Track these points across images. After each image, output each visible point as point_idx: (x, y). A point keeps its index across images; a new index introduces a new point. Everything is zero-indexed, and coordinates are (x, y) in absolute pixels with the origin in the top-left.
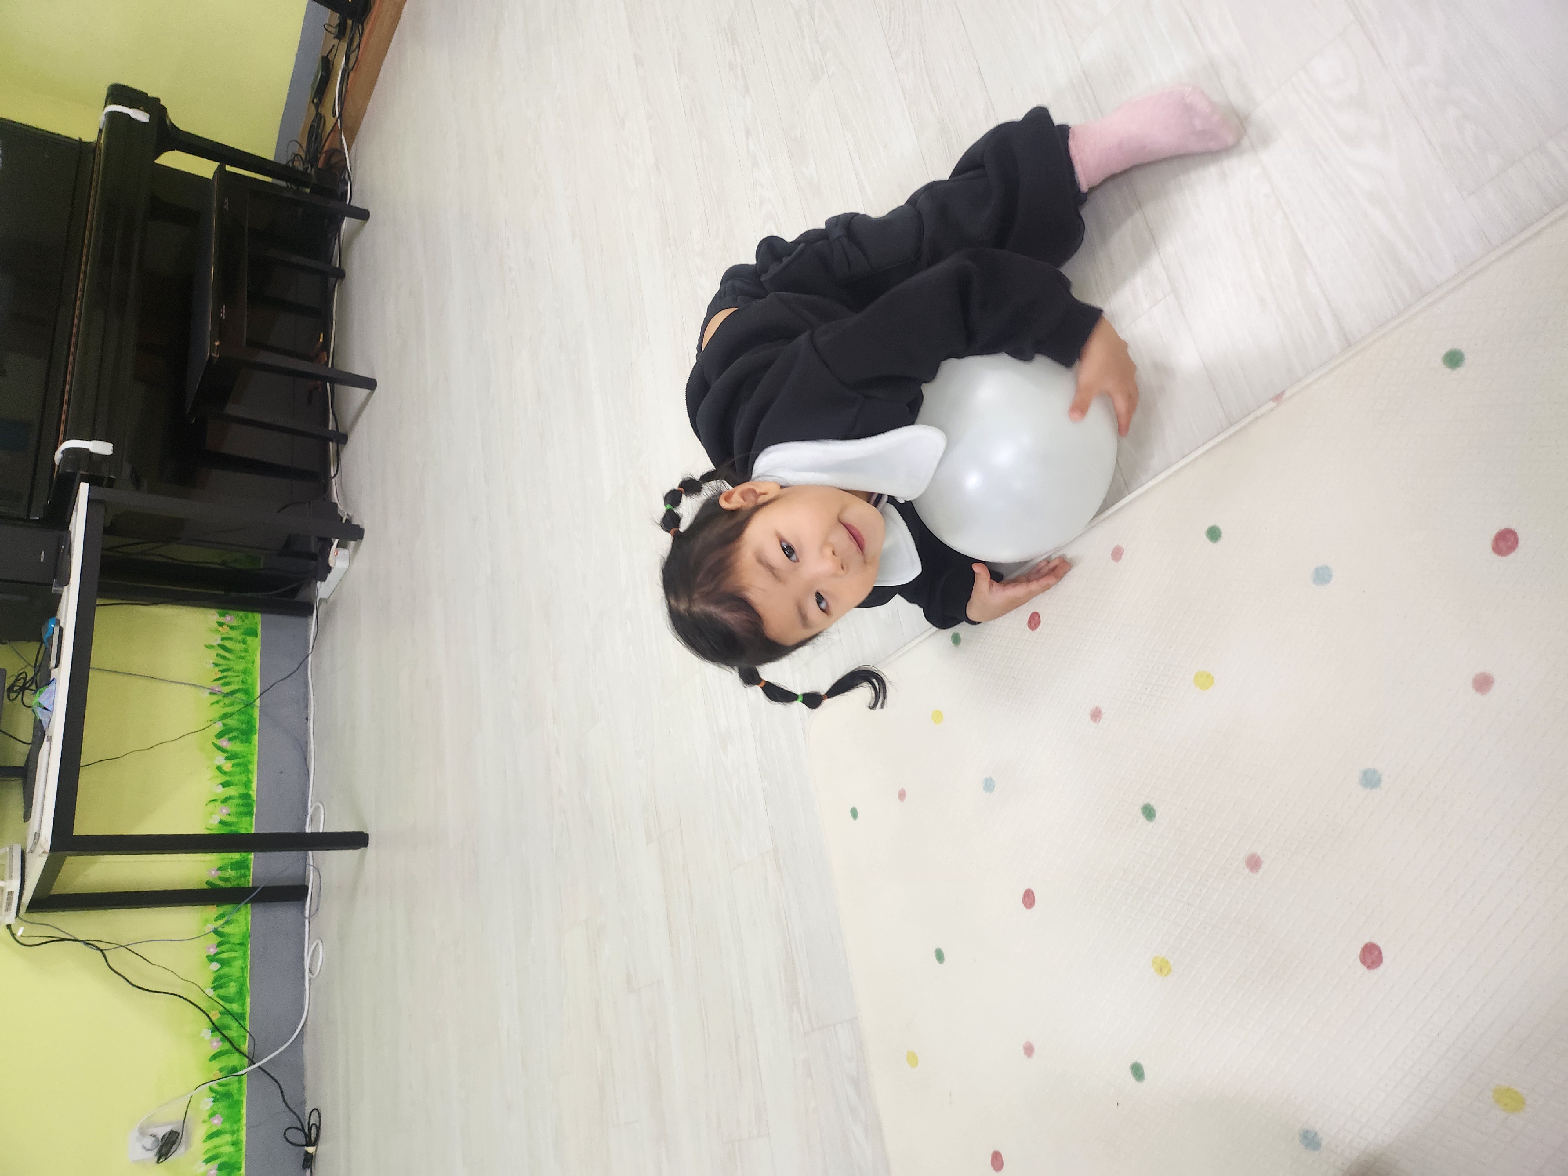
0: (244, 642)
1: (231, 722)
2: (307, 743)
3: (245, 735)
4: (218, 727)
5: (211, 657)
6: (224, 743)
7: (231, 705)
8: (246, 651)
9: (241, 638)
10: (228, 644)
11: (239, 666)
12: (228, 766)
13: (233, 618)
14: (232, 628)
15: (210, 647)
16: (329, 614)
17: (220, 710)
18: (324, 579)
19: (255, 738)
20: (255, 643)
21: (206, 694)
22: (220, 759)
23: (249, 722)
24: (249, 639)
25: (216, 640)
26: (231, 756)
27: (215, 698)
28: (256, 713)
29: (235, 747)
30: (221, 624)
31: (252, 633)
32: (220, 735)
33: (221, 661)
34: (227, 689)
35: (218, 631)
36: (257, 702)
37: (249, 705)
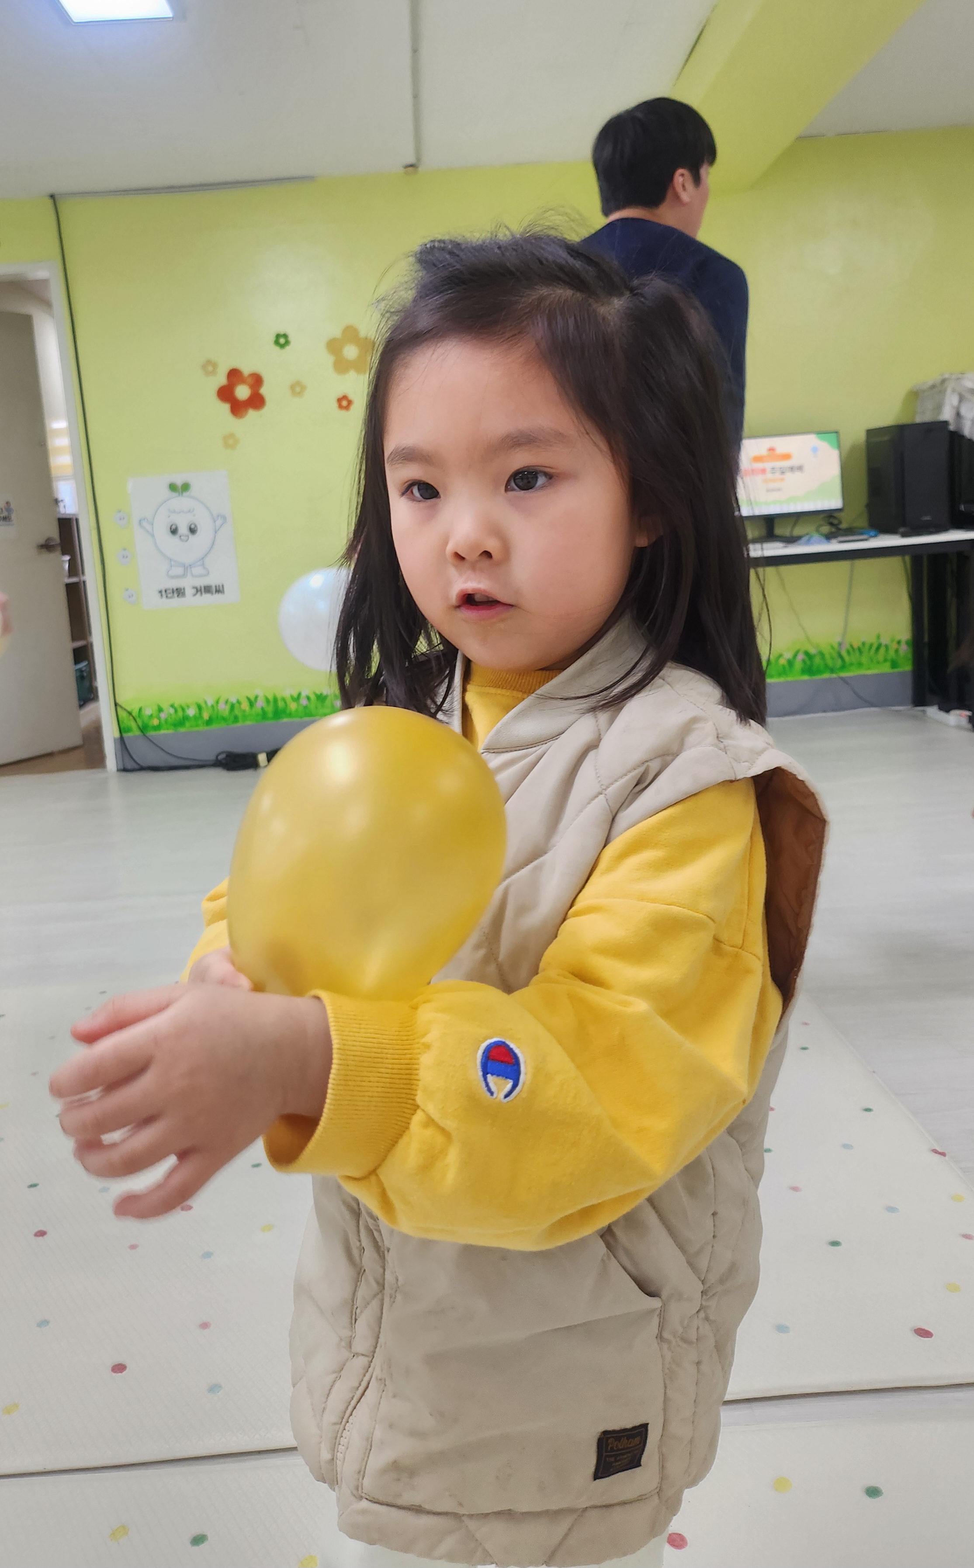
0: (885, 660)
1: (817, 660)
2: (805, 713)
3: (809, 670)
4: (812, 651)
5: (871, 639)
6: (801, 657)
7: (832, 658)
8: (878, 663)
9: (889, 658)
10: (882, 650)
11: (864, 659)
12: (782, 661)
13: (905, 651)
14: (897, 651)
15: (878, 637)
16: (914, 717)
17: (827, 650)
18: (941, 709)
19: (806, 677)
20: (886, 668)
21: (838, 639)
22: (788, 655)
23: (819, 672)
24: (888, 664)
25: (884, 641)
26: (790, 663)
27: (836, 646)
28: (826, 675)
29: (798, 665)
30: (899, 642)
31: (894, 664)
32: (807, 653)
33: (867, 646)
34: (844, 653)
35: (892, 641)
36: (834, 676)
37: (832, 671)
